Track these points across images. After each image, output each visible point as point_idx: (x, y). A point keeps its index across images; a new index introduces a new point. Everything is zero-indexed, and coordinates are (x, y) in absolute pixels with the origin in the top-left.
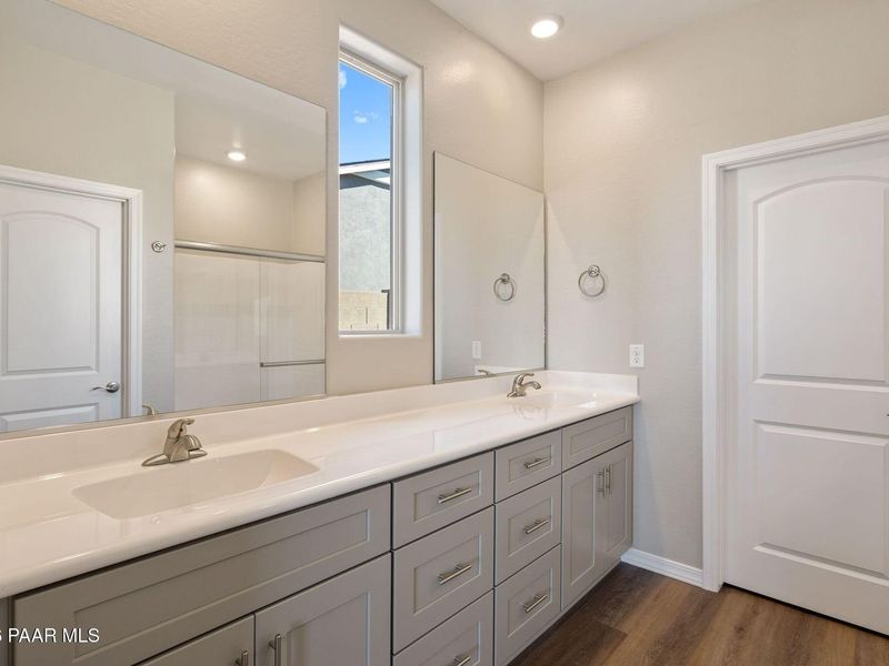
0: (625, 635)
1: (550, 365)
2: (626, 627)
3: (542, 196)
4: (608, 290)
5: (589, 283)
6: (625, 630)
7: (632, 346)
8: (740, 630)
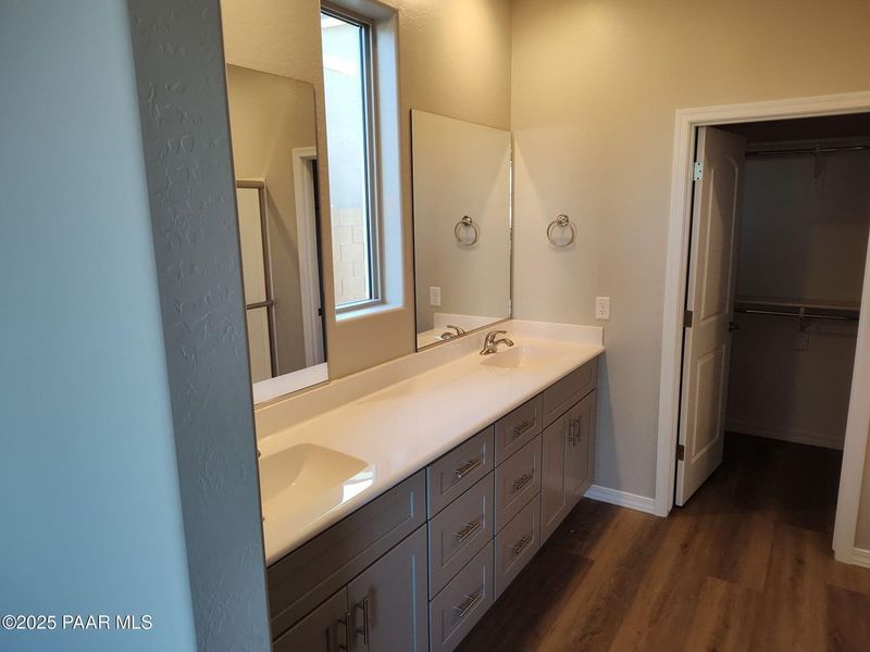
0: (593, 562)
1: (515, 315)
2: (592, 556)
3: (508, 134)
4: (576, 240)
5: (557, 232)
6: (594, 558)
7: (598, 298)
8: (685, 546)
